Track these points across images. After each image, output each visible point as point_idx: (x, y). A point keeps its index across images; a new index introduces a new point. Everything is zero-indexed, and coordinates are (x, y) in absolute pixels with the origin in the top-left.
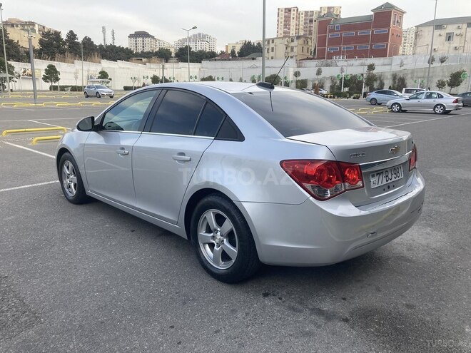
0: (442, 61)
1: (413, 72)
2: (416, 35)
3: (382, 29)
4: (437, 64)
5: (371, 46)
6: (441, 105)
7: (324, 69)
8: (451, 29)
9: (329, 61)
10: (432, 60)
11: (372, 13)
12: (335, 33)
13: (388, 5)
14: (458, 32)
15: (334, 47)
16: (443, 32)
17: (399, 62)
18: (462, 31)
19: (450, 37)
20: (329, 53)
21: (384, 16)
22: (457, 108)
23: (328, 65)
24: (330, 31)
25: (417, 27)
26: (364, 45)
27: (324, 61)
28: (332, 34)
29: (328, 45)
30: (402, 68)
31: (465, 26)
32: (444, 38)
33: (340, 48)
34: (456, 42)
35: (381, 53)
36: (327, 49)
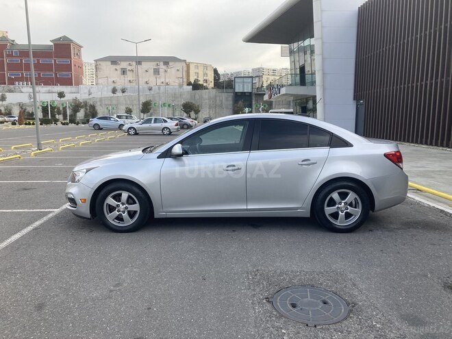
0: (123, 91)
1: (101, 100)
2: (96, 68)
3: (65, 60)
4: (119, 94)
5: (56, 74)
6: (167, 128)
7: (8, 95)
8: (124, 65)
9: (12, 86)
10: (114, 91)
11: (52, 44)
12: (14, 59)
13: (65, 38)
14: (130, 68)
15: (15, 72)
16: (118, 67)
17: (87, 91)
18: (133, 67)
19: (124, 72)
20: (9, 78)
21: (63, 48)
22: (178, 130)
23: (10, 91)
24: (8, 56)
25: (96, 61)
26: (48, 73)
27: (6, 87)
28: (10, 59)
29: (8, 70)
30: (91, 96)
31: (134, 63)
32: (119, 72)
33: (22, 74)
34: (130, 76)
35: (68, 82)
36: (7, 75)
